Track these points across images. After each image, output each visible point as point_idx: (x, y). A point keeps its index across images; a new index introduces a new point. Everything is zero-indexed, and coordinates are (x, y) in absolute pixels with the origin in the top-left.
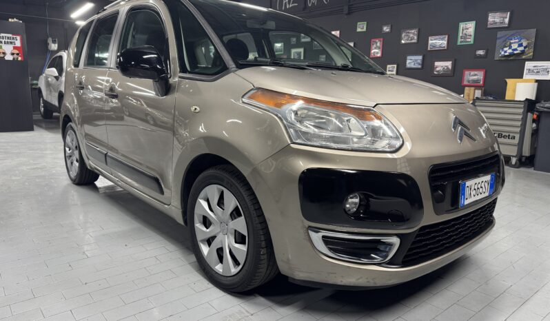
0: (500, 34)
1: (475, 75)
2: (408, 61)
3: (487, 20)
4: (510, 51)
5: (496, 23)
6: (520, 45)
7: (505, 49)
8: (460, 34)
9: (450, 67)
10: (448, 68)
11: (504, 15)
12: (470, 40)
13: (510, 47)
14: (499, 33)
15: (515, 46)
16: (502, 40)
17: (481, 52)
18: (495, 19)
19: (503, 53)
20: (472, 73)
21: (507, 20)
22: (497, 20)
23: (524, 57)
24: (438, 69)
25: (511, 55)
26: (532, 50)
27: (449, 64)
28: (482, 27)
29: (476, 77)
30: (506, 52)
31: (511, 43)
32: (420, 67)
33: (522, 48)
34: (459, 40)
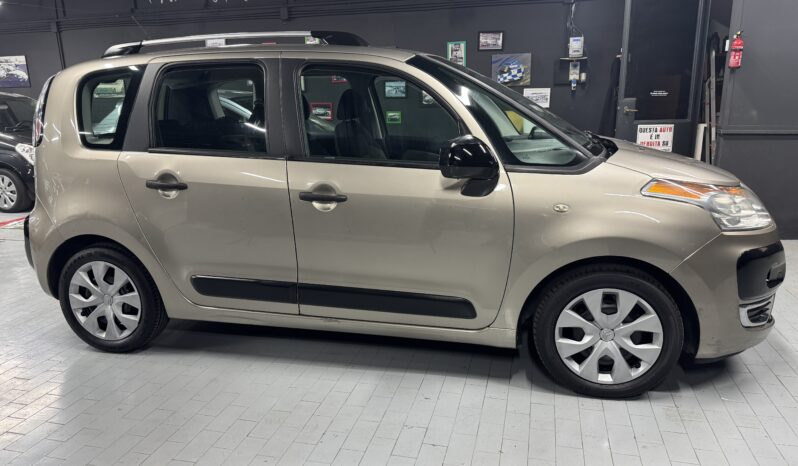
0: (495, 58)
2: (387, 89)
3: (479, 41)
4: (510, 77)
5: (488, 45)
6: (519, 71)
7: (505, 75)
11: (497, 36)
13: (510, 74)
14: (493, 56)
15: (514, 72)
16: (497, 64)
18: (487, 40)
19: (502, 79)
21: (500, 42)
22: (490, 41)
23: (521, 84)
25: (511, 81)
26: (529, 76)
28: (473, 49)
30: (505, 78)
31: (510, 69)
32: (404, 95)
33: (520, 75)
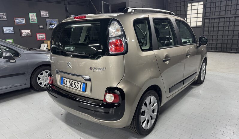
1: (42, 36)
2: (4, 30)
3: (40, 14)
8: (30, 18)
9: (30, 33)
10: (29, 33)
11: (46, 12)
12: (35, 21)
14: (46, 19)
17: (41, 26)
18: (43, 14)
20: (40, 35)
21: (48, 15)
24: (24, 34)
27: (29, 31)
28: (39, 16)
29: (42, 37)
32: (13, 33)
34: (31, 21)
